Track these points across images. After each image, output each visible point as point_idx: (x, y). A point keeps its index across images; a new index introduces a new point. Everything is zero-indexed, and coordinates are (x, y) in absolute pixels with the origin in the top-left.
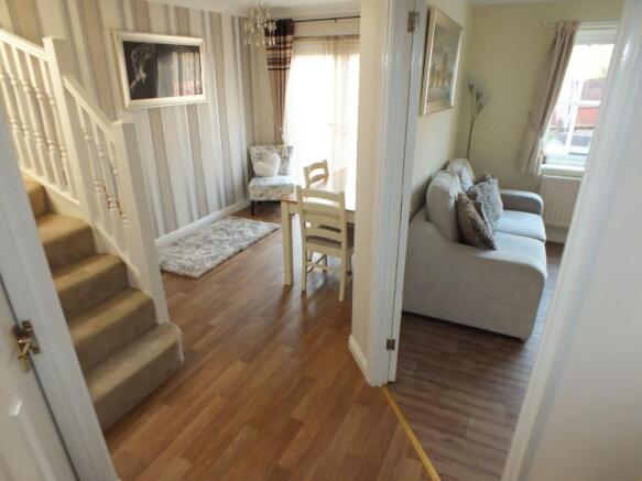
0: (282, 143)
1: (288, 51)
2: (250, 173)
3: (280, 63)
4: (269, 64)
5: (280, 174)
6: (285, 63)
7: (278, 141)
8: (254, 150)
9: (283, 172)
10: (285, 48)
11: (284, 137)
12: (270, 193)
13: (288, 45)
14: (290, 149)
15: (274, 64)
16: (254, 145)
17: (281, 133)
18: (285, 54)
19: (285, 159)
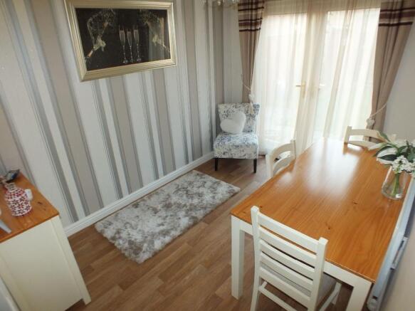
0: (249, 102)
1: (260, 12)
2: (217, 130)
3: (251, 25)
4: (240, 25)
5: (244, 131)
6: (256, 24)
7: (246, 100)
8: (222, 108)
9: (248, 130)
10: (257, 9)
11: (252, 96)
12: (234, 151)
13: (260, 5)
14: (256, 107)
15: (245, 25)
16: (223, 103)
17: (249, 92)
18: (256, 15)
19: (251, 117)
